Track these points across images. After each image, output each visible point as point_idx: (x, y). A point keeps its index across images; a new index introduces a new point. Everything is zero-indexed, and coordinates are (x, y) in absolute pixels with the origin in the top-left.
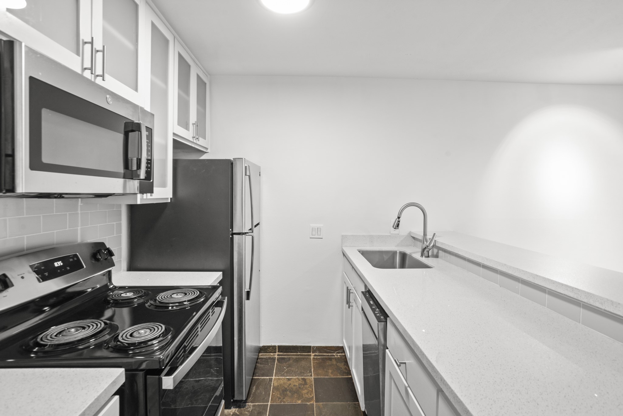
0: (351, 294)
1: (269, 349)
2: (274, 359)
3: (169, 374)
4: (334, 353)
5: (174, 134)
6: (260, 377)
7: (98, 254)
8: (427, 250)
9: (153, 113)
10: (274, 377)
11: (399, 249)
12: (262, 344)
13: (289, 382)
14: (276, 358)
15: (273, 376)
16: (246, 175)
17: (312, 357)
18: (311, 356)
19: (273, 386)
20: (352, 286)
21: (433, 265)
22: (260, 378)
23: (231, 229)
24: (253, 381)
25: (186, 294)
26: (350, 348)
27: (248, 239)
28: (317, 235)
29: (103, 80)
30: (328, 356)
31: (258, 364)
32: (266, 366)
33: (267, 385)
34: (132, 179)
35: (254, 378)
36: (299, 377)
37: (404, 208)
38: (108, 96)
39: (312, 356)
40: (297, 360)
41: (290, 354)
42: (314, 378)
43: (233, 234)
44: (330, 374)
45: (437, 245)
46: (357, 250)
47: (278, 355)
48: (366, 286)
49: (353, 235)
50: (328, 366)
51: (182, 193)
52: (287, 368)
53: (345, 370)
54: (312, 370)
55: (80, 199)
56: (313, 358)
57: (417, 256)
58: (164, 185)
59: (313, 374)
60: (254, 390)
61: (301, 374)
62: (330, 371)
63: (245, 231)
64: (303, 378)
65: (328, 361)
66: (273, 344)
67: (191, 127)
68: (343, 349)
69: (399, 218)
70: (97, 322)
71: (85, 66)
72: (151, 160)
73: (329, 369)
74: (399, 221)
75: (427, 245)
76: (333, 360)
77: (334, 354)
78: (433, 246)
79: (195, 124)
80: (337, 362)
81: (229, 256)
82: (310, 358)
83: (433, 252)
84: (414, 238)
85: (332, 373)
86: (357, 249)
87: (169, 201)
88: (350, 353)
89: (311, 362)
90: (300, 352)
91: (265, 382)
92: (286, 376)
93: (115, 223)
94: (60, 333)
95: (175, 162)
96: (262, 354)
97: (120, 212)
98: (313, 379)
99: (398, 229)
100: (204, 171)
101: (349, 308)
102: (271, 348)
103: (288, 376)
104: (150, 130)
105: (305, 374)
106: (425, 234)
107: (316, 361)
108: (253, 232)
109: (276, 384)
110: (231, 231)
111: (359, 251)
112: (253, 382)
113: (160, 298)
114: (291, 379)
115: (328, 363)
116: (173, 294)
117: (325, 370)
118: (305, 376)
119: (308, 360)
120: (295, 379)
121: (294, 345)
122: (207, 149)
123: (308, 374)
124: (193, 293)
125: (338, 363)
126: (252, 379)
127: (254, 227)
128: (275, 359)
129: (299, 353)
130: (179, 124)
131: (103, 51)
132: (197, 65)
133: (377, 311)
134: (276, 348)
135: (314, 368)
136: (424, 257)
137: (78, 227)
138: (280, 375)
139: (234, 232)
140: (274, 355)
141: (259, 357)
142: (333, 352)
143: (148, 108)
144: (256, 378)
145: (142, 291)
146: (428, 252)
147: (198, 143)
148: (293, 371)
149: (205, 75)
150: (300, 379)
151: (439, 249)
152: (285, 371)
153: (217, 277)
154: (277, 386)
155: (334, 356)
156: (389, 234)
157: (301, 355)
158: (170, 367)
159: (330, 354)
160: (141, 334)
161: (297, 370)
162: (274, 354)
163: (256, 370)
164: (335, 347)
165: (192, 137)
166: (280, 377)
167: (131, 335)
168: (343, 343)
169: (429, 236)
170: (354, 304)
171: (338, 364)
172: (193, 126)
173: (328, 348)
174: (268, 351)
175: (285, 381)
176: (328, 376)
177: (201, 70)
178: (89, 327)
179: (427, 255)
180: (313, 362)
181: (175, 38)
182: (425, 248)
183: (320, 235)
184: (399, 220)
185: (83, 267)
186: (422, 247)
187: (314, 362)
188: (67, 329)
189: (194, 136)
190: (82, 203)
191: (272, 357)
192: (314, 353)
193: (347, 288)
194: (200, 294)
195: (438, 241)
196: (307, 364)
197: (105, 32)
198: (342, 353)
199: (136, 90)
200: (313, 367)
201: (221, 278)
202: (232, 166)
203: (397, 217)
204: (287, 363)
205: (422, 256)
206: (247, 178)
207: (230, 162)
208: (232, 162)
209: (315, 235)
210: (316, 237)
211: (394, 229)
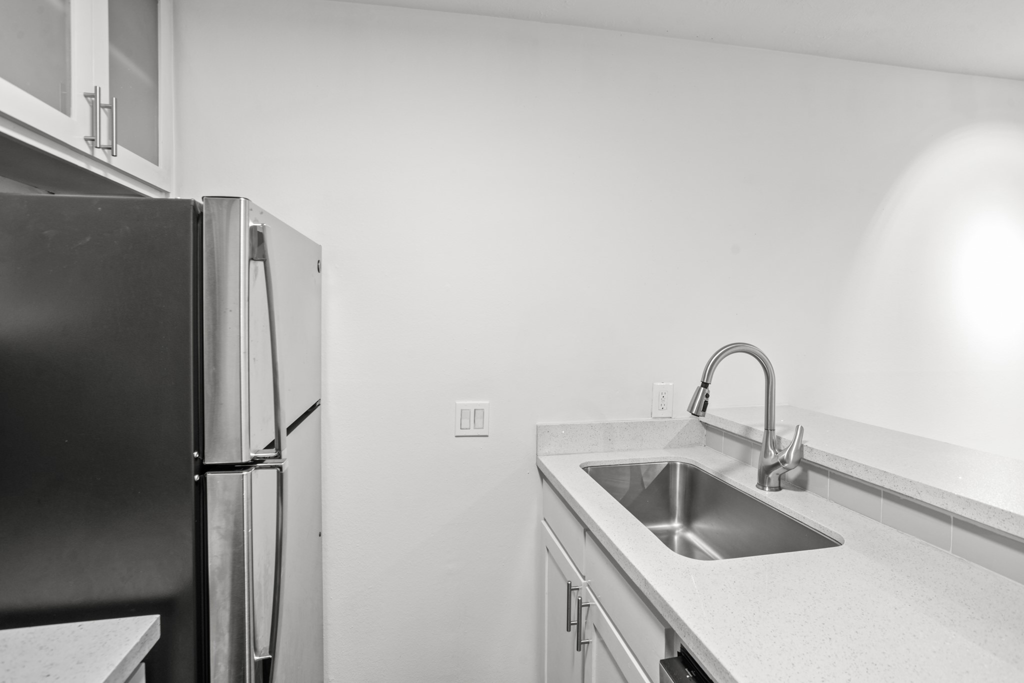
8: (779, 470)
11: (682, 456)
16: (252, 258)
20: (583, 581)
23: (196, 449)
27: (262, 484)
28: (475, 428)
37: (719, 359)
43: (204, 469)
46: (580, 466)
48: (670, 635)
49: (564, 425)
57: (749, 484)
63: (253, 455)
67: (79, 104)
69: (705, 385)
74: (707, 396)
75: (778, 456)
86: (584, 461)
100: (88, 239)
101: (578, 647)
106: (769, 427)
108: (279, 456)
110: (196, 459)
111: (583, 469)
127: (285, 432)
136: (767, 489)
139: (207, 462)
146: (781, 476)
147: (115, 162)
156: (650, 419)
165: (82, 137)
170: (594, 640)
179: (777, 485)
182: (776, 465)
183: (482, 428)
184: (707, 391)
186: (761, 461)
189: (94, 136)
193: (568, 585)
201: (157, 636)
202: (199, 225)
203: (700, 383)
205: (761, 487)
206: (256, 270)
207: (192, 211)
208: (199, 211)
209: (468, 427)
210: (472, 432)
211: (692, 414)
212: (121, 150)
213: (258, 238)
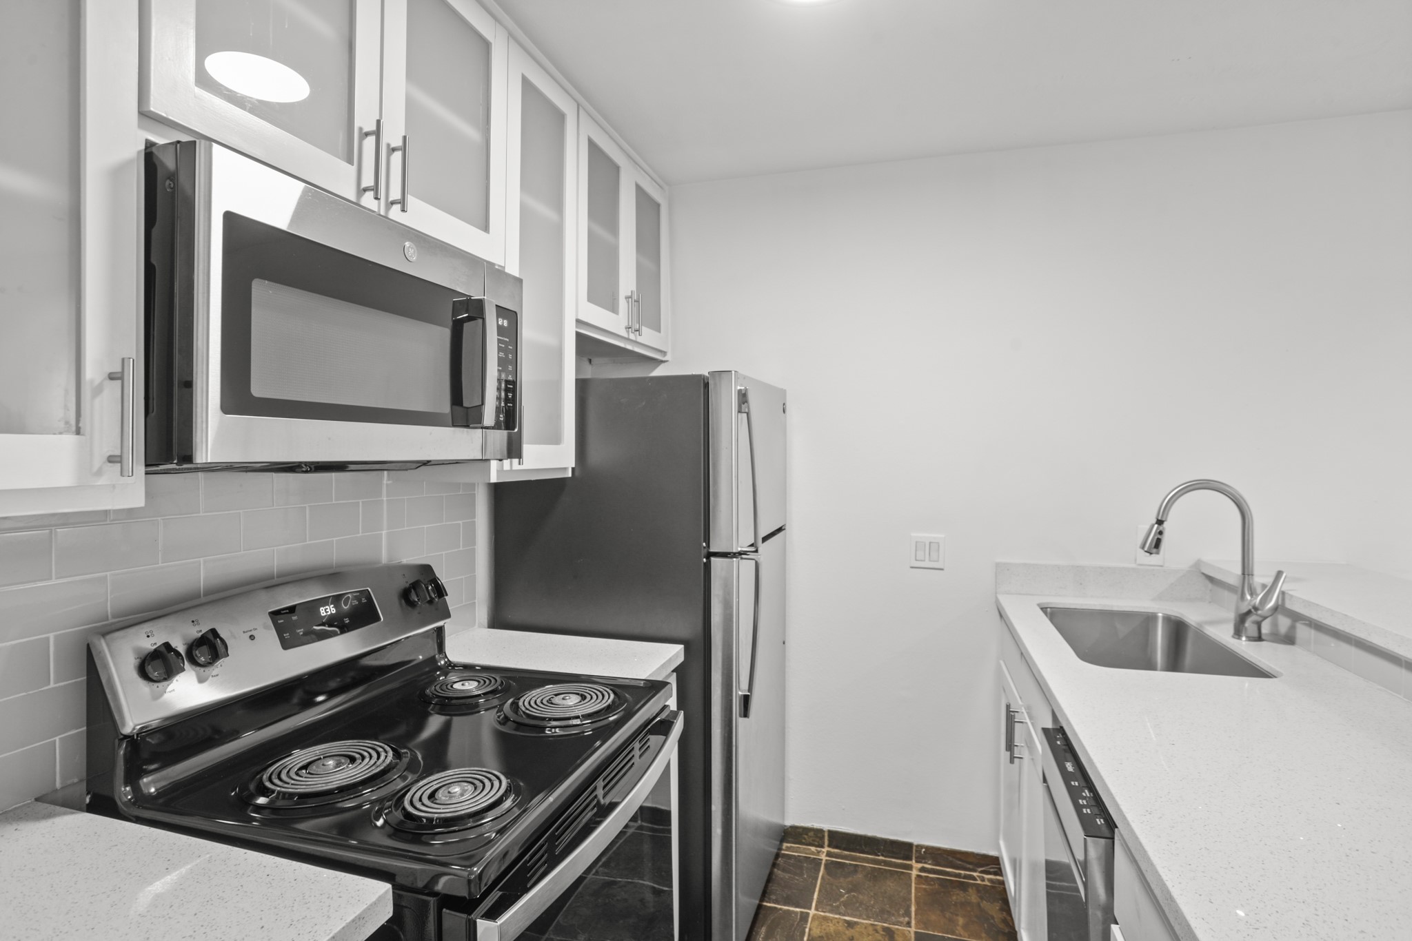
0: (1016, 724)
1: (807, 835)
2: (817, 863)
3: (492, 914)
4: (975, 871)
5: (578, 322)
6: (778, 904)
7: (413, 591)
8: (1253, 618)
9: (521, 277)
10: (812, 912)
11: (1162, 609)
12: (789, 822)
13: (849, 933)
14: (821, 860)
15: (810, 908)
16: (740, 411)
17: (914, 873)
18: (911, 870)
19: (809, 935)
20: (1020, 703)
21: (1278, 669)
22: (779, 907)
23: (705, 541)
24: (762, 912)
25: (583, 698)
26: (1015, 863)
27: (745, 568)
28: (930, 561)
29: (403, 210)
30: (958, 876)
31: (778, 869)
32: (797, 878)
33: (795, 929)
34: (467, 426)
35: (765, 904)
36: (876, 923)
37: (1177, 496)
38: (407, 244)
39: (914, 870)
40: (875, 876)
41: (858, 854)
42: (916, 933)
43: (710, 555)
44: (959, 930)
45: (1288, 605)
46: (1038, 605)
47: (829, 854)
48: (1055, 718)
49: (1026, 564)
50: (955, 905)
51: (597, 455)
52: (847, 893)
53: (1002, 926)
54: (913, 909)
55: (386, 472)
56: (918, 876)
57: (1223, 634)
58: (554, 438)
59: (913, 922)
60: (762, 936)
61: (882, 914)
62: (961, 921)
63: (739, 549)
64: (887, 928)
65: (956, 891)
66: (817, 825)
67: (623, 305)
68: (999, 864)
69: (1160, 522)
70: (380, 750)
71: (364, 184)
72: (514, 383)
73: (957, 915)
74: (1161, 533)
75: (1252, 603)
76: (970, 890)
77: (975, 874)
78: (1276, 609)
79: (631, 297)
80: (982, 898)
81: (701, 605)
82: (910, 875)
83: (1275, 625)
84: (1211, 579)
85: (965, 927)
86: (1038, 602)
87: (570, 475)
88: (1015, 876)
89: (911, 886)
90: (883, 855)
91: (791, 922)
92: (844, 915)
93: (461, 522)
94: (305, 767)
95: (582, 386)
96: (789, 845)
97: (473, 497)
98: (913, 935)
99: (1158, 553)
100: (644, 403)
101: (1012, 761)
102: (811, 834)
103: (849, 915)
104: (510, 316)
105: (893, 918)
106: (1246, 571)
107: (924, 886)
108: (756, 551)
109: (817, 932)
110: (704, 547)
111: (1042, 609)
112: (761, 916)
113: (526, 704)
114: (856, 923)
115: (957, 896)
116: (556, 695)
117: (948, 915)
118: (894, 924)
119: (904, 878)
120: (866, 928)
121: (870, 834)
122: (664, 353)
123: (901, 919)
124: (600, 696)
125: (984, 902)
126: (760, 907)
127: (760, 540)
128: (821, 863)
129: (881, 858)
130: (591, 299)
131: (404, 149)
132: (636, 163)
133: (1084, 798)
134: (823, 836)
135: (917, 903)
136: (1244, 639)
137: (382, 530)
138: (828, 908)
139: (712, 550)
140: (819, 852)
141: (783, 852)
142: (971, 867)
143: (513, 269)
144: (769, 905)
145: (496, 680)
146: (1259, 625)
147: (640, 339)
148: (861, 903)
149: (658, 187)
150: (878, 927)
151: (1296, 617)
152: (842, 899)
153: (668, 658)
154: (820, 937)
155: (974, 878)
156: (1133, 566)
157: (886, 863)
158: (501, 893)
159: (962, 872)
160: (452, 797)
161: (872, 902)
162: (819, 849)
163: (770, 885)
164: (978, 855)
165: (624, 327)
166: (828, 914)
167: (432, 796)
168: (999, 849)
169: (1262, 577)
170: (1026, 754)
171: (984, 904)
172: (628, 302)
173: (958, 856)
174: (805, 839)
175: (841, 927)
176: (953, 933)
177: (646, 175)
178: (363, 758)
179: (1256, 634)
180: (916, 888)
181: (580, 107)
182: (1249, 613)
183: (938, 561)
184: (1161, 528)
185: (379, 619)
186: (1237, 608)
187: (920, 888)
188: (324, 758)
189: (630, 324)
190: (389, 480)
191: (812, 856)
192: (920, 862)
193: (1008, 707)
194: (617, 700)
195: (1292, 596)
196: (900, 889)
197: (411, 107)
198: (995, 874)
199: (486, 228)
200: (915, 901)
201: (681, 659)
202: (706, 390)
203: (1155, 521)
204: (850, 879)
205: (1237, 637)
206: (742, 419)
207: (702, 381)
208: (706, 381)
209: (923, 559)
210: (927, 564)
211: (1146, 551)
212: (644, 330)
213: (743, 397)
